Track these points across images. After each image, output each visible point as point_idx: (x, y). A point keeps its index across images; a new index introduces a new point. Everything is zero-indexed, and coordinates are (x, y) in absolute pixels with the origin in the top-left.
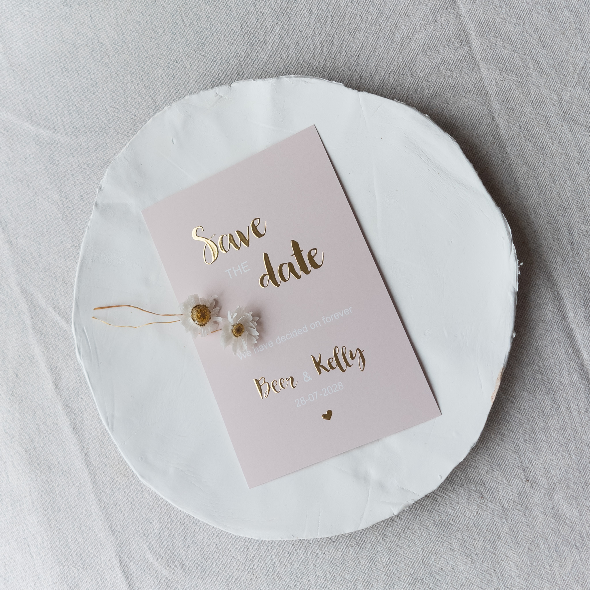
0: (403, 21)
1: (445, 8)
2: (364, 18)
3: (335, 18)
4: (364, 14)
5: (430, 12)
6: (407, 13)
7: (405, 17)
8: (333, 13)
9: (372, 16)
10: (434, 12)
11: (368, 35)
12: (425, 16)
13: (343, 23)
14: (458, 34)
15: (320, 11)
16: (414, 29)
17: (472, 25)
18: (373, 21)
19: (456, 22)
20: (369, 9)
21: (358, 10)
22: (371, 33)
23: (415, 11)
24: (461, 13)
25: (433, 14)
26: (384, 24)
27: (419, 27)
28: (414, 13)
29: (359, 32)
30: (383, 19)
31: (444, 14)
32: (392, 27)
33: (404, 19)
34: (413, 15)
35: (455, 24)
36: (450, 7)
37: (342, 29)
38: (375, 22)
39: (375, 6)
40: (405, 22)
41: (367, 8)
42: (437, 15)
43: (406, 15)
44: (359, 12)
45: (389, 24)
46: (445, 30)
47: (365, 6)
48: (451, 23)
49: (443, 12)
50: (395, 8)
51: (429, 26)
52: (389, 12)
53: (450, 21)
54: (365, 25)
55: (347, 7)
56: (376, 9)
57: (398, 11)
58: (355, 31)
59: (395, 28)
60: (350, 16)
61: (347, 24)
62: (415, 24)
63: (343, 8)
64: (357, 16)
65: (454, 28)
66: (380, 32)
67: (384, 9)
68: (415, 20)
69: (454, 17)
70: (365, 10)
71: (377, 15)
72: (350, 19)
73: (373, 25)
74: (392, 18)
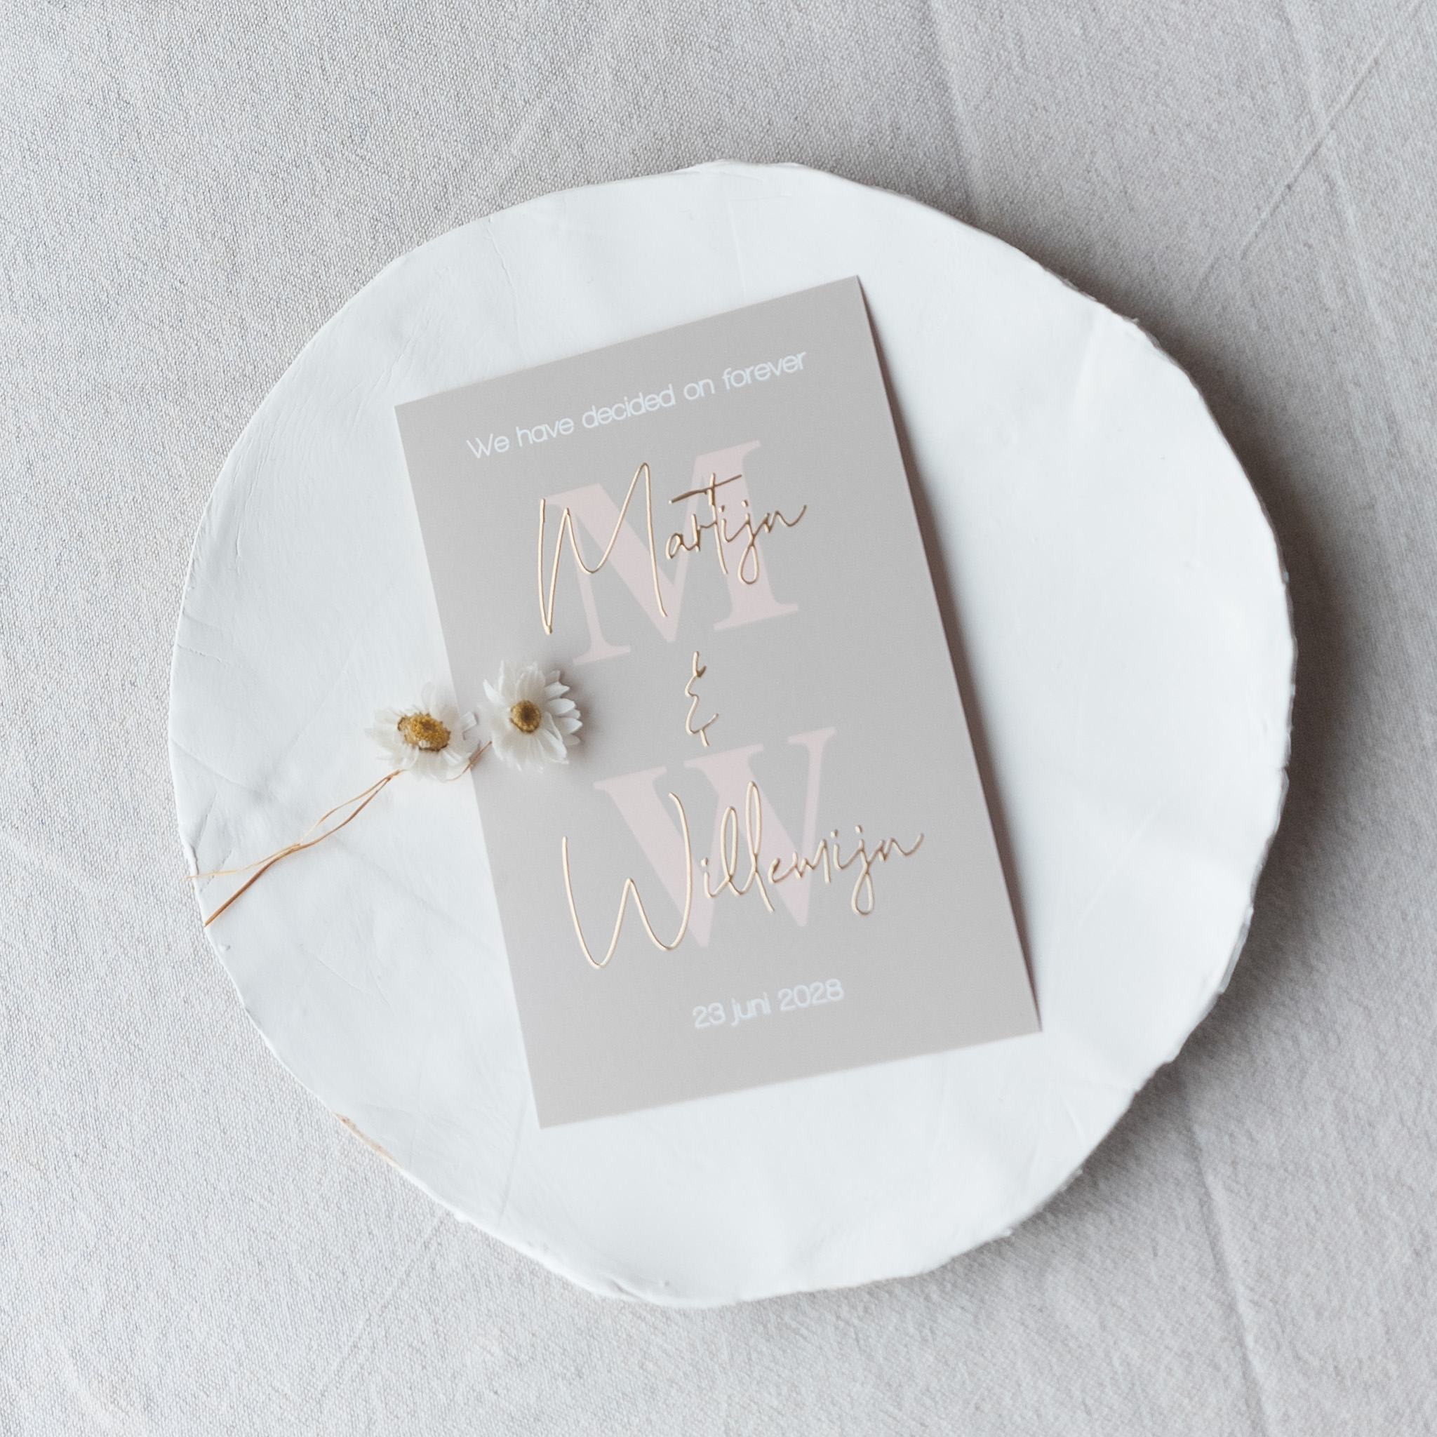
0: (824, 118)
1: (921, 99)
2: (738, 103)
3: (673, 97)
4: (739, 93)
5: (886, 105)
6: (836, 101)
7: (830, 110)
8: (670, 86)
9: (755, 99)
10: (896, 104)
11: (742, 142)
12: (876, 112)
13: (689, 109)
14: (944, 161)
15: (641, 78)
16: (848, 138)
17: (978, 144)
18: (758, 111)
19: (942, 133)
20: (751, 83)
21: (726, 83)
22: (749, 139)
23: (854, 97)
24: (955, 114)
25: (894, 109)
26: (781, 121)
27: (859, 137)
28: (851, 102)
29: (722, 134)
30: (779, 109)
31: (917, 113)
32: (797, 129)
33: (827, 114)
34: (848, 106)
35: (939, 137)
36: (933, 98)
37: (684, 123)
38: (762, 113)
39: (765, 78)
40: (829, 120)
41: (747, 81)
42: (902, 112)
43: (833, 105)
44: (727, 88)
45: (792, 121)
46: (915, 149)
47: (742, 74)
48: (930, 134)
49: (916, 107)
50: (810, 85)
51: (881, 135)
52: (794, 95)
53: (929, 128)
54: (737, 119)
55: (703, 73)
56: (766, 84)
57: (815, 93)
58: (715, 131)
59: (805, 132)
60: (707, 96)
61: (697, 112)
62: (849, 128)
63: (692, 75)
64: (722, 97)
65: (936, 148)
66: (770, 138)
67: (785, 86)
68: (851, 118)
69: (939, 122)
70: (741, 84)
71: (766, 99)
72: (705, 100)
73: (756, 121)
74: (800, 108)
